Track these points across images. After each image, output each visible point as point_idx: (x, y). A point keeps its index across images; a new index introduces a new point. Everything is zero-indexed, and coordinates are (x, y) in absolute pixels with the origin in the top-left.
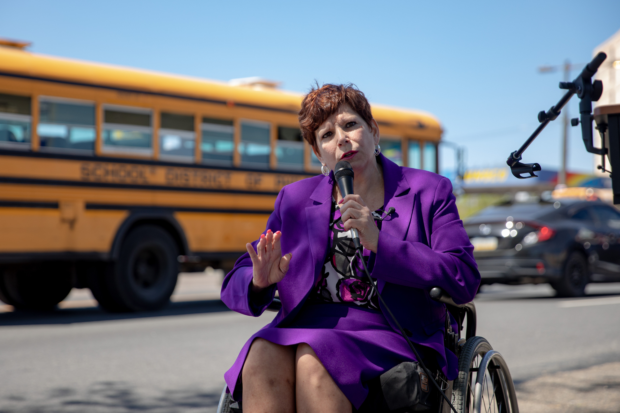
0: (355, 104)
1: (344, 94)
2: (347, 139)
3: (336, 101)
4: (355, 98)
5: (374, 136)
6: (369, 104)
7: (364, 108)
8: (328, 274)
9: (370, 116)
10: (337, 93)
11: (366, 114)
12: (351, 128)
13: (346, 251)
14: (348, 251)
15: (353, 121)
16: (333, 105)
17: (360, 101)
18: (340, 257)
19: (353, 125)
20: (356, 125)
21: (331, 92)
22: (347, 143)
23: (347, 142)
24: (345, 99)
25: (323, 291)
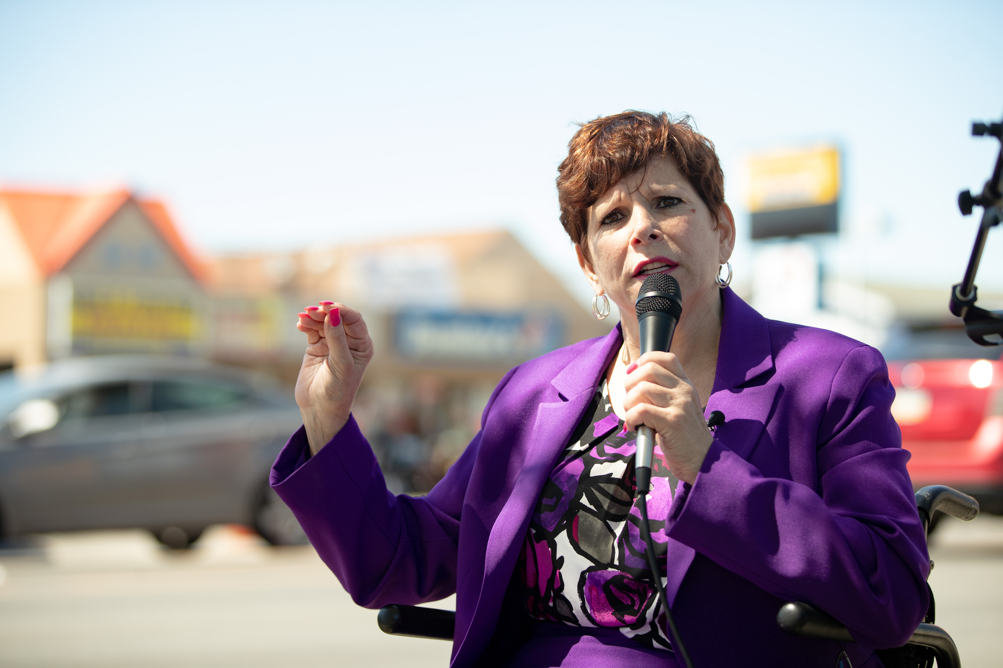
0: (688, 159)
1: (666, 134)
2: (656, 231)
3: (645, 147)
4: (691, 149)
5: (721, 241)
6: (721, 170)
7: (708, 172)
8: (562, 559)
9: (718, 195)
10: (649, 129)
11: (709, 187)
12: (669, 210)
13: (606, 507)
14: (609, 507)
15: (675, 196)
16: (637, 154)
17: (701, 156)
18: (589, 521)
19: (673, 204)
20: (682, 205)
21: (636, 126)
22: (654, 241)
23: (654, 237)
24: (668, 144)
25: (558, 602)
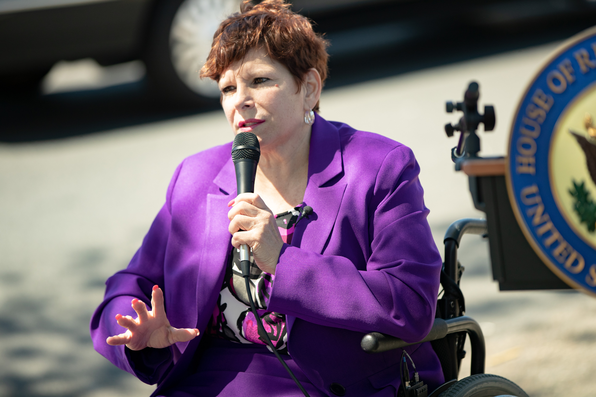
3: (244, 43)
8: (225, 305)
15: (265, 75)
18: (240, 281)
20: (269, 81)
22: (250, 108)
23: (249, 105)
25: (225, 330)
